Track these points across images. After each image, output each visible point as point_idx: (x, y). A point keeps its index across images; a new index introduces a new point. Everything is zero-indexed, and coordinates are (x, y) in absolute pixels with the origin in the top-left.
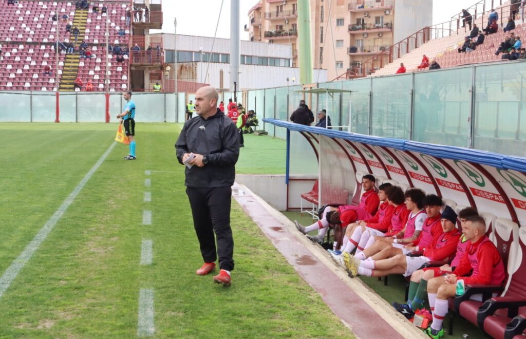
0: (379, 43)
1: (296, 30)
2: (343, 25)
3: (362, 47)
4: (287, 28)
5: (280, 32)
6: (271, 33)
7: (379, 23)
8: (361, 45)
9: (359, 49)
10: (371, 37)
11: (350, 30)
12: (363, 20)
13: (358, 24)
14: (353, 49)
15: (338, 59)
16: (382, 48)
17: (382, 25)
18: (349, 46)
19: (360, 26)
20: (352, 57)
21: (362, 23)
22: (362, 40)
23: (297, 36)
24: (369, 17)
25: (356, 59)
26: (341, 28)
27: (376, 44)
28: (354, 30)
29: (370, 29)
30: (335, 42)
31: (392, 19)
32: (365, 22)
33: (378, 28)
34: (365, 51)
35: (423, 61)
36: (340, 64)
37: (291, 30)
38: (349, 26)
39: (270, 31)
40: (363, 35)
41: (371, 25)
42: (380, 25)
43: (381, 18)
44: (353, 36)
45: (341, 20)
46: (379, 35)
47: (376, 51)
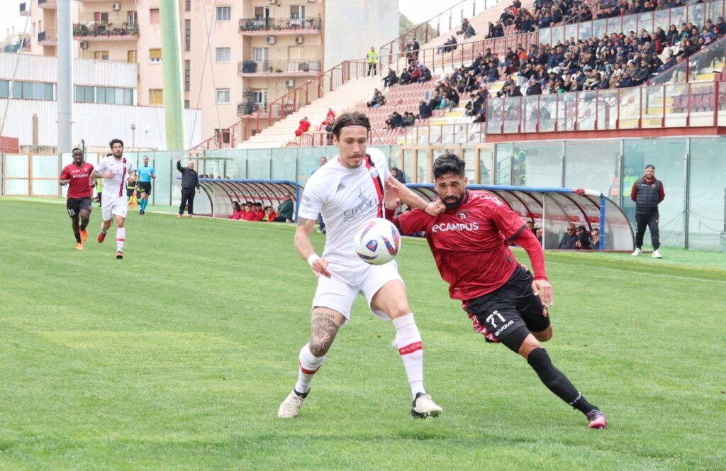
0: (298, 55)
1: (136, 25)
2: (229, 18)
3: (266, 63)
4: (117, 20)
5: (102, 28)
6: (84, 27)
7: (298, 18)
8: (263, 59)
9: (260, 66)
10: (283, 44)
11: (242, 29)
12: (267, 11)
13: (258, 17)
14: (249, 67)
15: (219, 85)
16: (304, 67)
17: (303, 22)
18: (241, 59)
19: (261, 23)
20: (247, 80)
21: (265, 16)
22: (266, 49)
23: (139, 37)
24: (279, 6)
25: (255, 85)
26: (225, 23)
27: (293, 57)
28: (249, 30)
29: (279, 28)
30: (214, 52)
31: (322, 12)
32: (271, 15)
33: (295, 26)
34: (271, 69)
35: (328, 115)
36: (223, 93)
37: (127, 24)
38: (241, 21)
39: (83, 22)
40: (268, 39)
41: (282, 21)
42: (298, 22)
43: (300, 9)
44: (248, 39)
45: (225, 8)
46: (297, 40)
47: (292, 70)
